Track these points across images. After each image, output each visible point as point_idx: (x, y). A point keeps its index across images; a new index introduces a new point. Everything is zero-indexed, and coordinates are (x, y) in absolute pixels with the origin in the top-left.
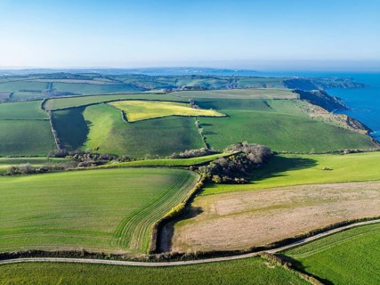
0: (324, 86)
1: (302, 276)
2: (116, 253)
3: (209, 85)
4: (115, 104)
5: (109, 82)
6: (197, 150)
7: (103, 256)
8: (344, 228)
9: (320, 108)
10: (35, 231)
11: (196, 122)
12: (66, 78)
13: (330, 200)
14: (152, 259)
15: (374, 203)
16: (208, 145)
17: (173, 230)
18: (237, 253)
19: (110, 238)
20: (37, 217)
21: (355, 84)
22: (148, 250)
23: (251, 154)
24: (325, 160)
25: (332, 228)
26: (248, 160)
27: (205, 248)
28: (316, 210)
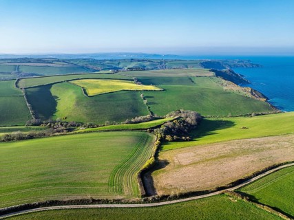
0: (230, 66)
1: (258, 206)
2: (116, 199)
3: (144, 66)
4: (76, 82)
5: (66, 65)
6: (145, 117)
7: (107, 202)
8: (275, 170)
9: (231, 83)
10: (44, 185)
11: (141, 95)
12: (30, 62)
13: (258, 150)
14: (146, 201)
15: (289, 150)
16: (152, 113)
17: (152, 178)
18: (207, 192)
19: (106, 187)
20: (43, 174)
21: (252, 64)
22: (140, 194)
23: (188, 119)
24: (241, 121)
25: (267, 170)
26: (187, 123)
27: (182, 190)
28: (251, 158)
